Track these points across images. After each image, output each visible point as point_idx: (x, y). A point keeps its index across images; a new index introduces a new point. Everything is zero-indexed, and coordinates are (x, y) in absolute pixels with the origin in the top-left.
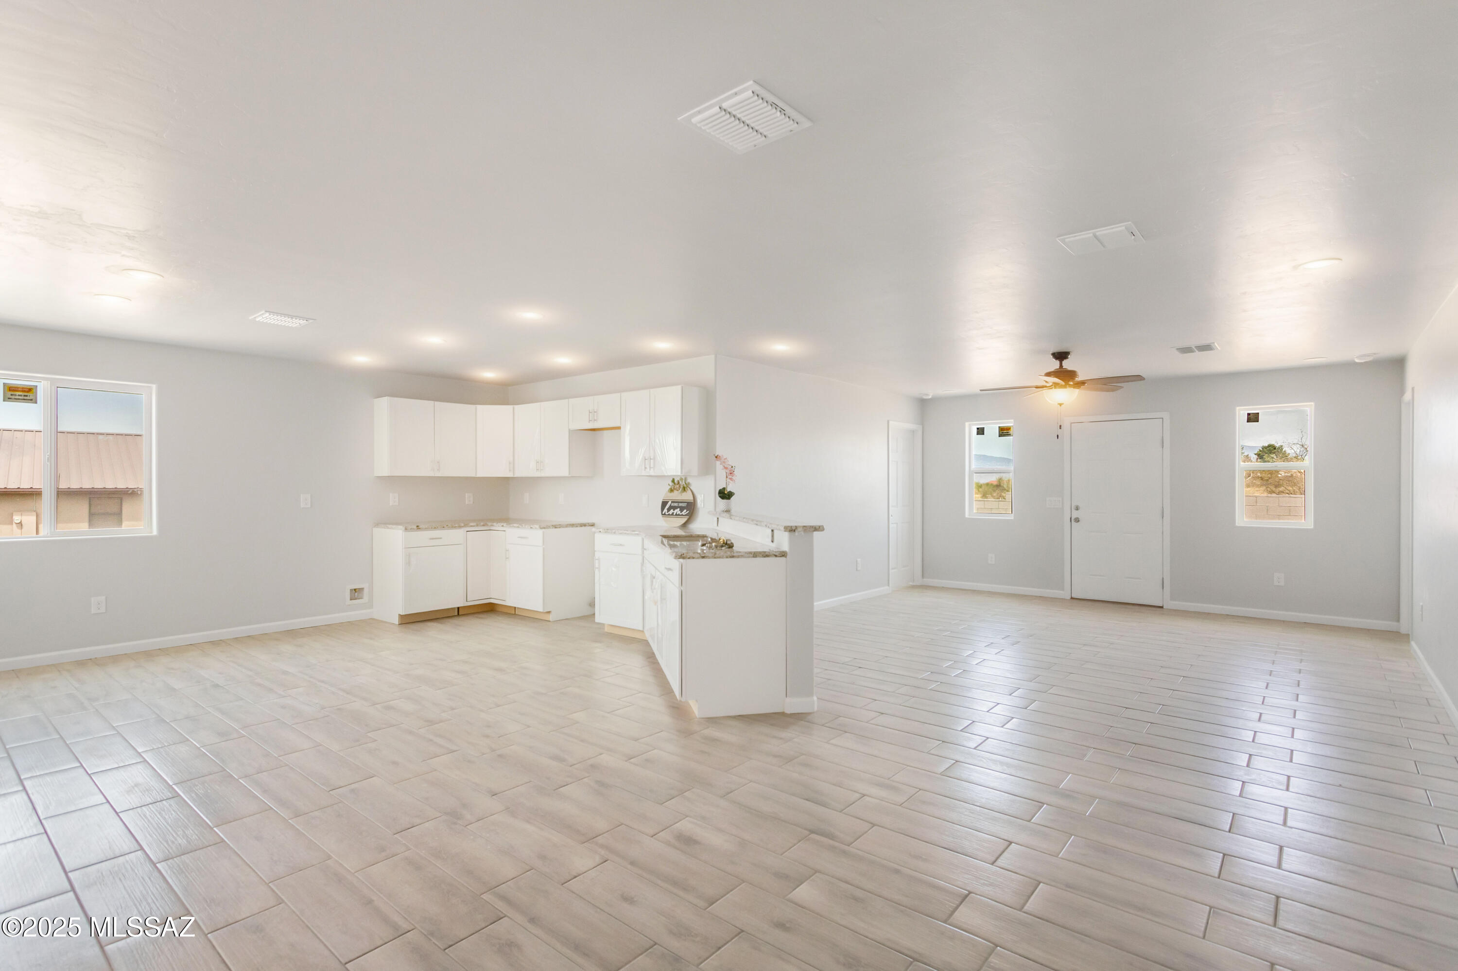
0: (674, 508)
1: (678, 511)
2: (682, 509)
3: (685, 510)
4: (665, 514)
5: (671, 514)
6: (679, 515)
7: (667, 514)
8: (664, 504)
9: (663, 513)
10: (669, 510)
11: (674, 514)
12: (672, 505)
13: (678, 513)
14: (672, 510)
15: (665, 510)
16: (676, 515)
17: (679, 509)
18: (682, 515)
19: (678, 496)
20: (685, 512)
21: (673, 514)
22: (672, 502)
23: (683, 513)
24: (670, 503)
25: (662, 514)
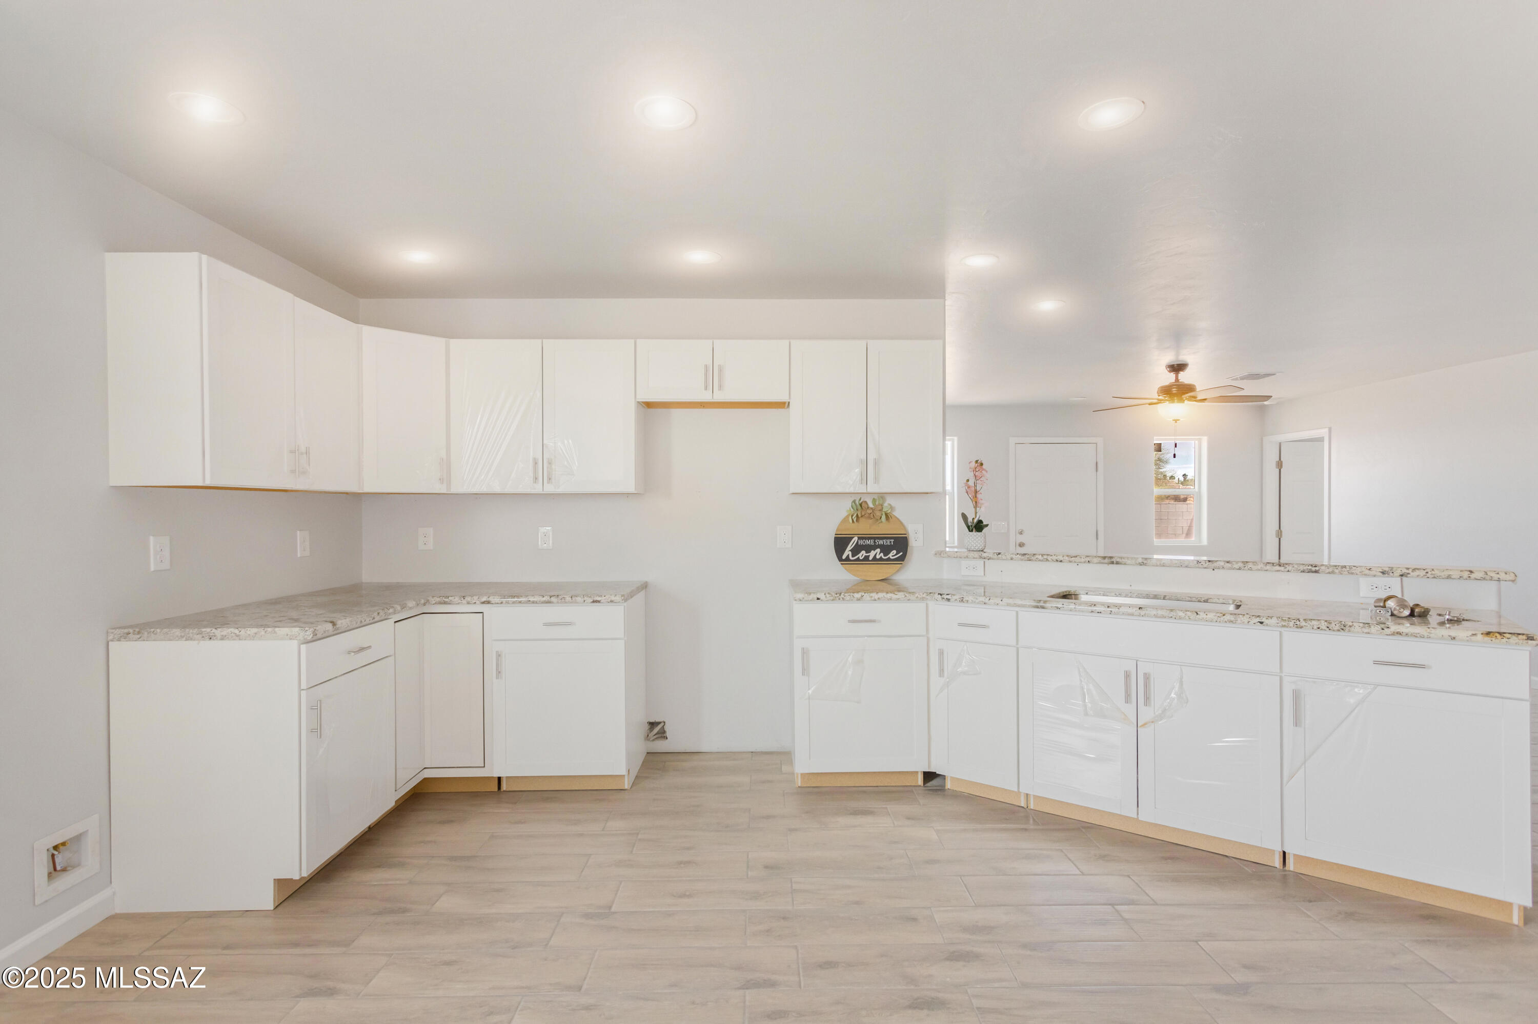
0: (868, 549)
1: (877, 553)
2: (886, 550)
3: (895, 552)
4: (847, 559)
5: (861, 558)
6: (881, 559)
7: (851, 558)
8: (840, 543)
9: (844, 557)
10: (855, 551)
11: (871, 558)
12: (861, 542)
13: (878, 557)
14: (863, 552)
15: (847, 553)
16: (875, 559)
17: (878, 550)
18: (889, 559)
19: (866, 527)
20: (892, 554)
21: (866, 558)
22: (859, 538)
23: (890, 555)
24: (856, 539)
25: (840, 559)
